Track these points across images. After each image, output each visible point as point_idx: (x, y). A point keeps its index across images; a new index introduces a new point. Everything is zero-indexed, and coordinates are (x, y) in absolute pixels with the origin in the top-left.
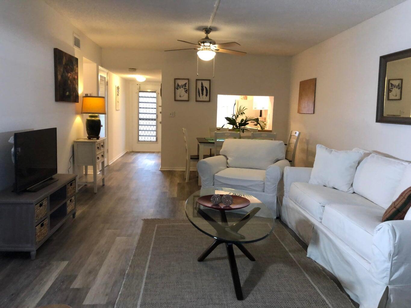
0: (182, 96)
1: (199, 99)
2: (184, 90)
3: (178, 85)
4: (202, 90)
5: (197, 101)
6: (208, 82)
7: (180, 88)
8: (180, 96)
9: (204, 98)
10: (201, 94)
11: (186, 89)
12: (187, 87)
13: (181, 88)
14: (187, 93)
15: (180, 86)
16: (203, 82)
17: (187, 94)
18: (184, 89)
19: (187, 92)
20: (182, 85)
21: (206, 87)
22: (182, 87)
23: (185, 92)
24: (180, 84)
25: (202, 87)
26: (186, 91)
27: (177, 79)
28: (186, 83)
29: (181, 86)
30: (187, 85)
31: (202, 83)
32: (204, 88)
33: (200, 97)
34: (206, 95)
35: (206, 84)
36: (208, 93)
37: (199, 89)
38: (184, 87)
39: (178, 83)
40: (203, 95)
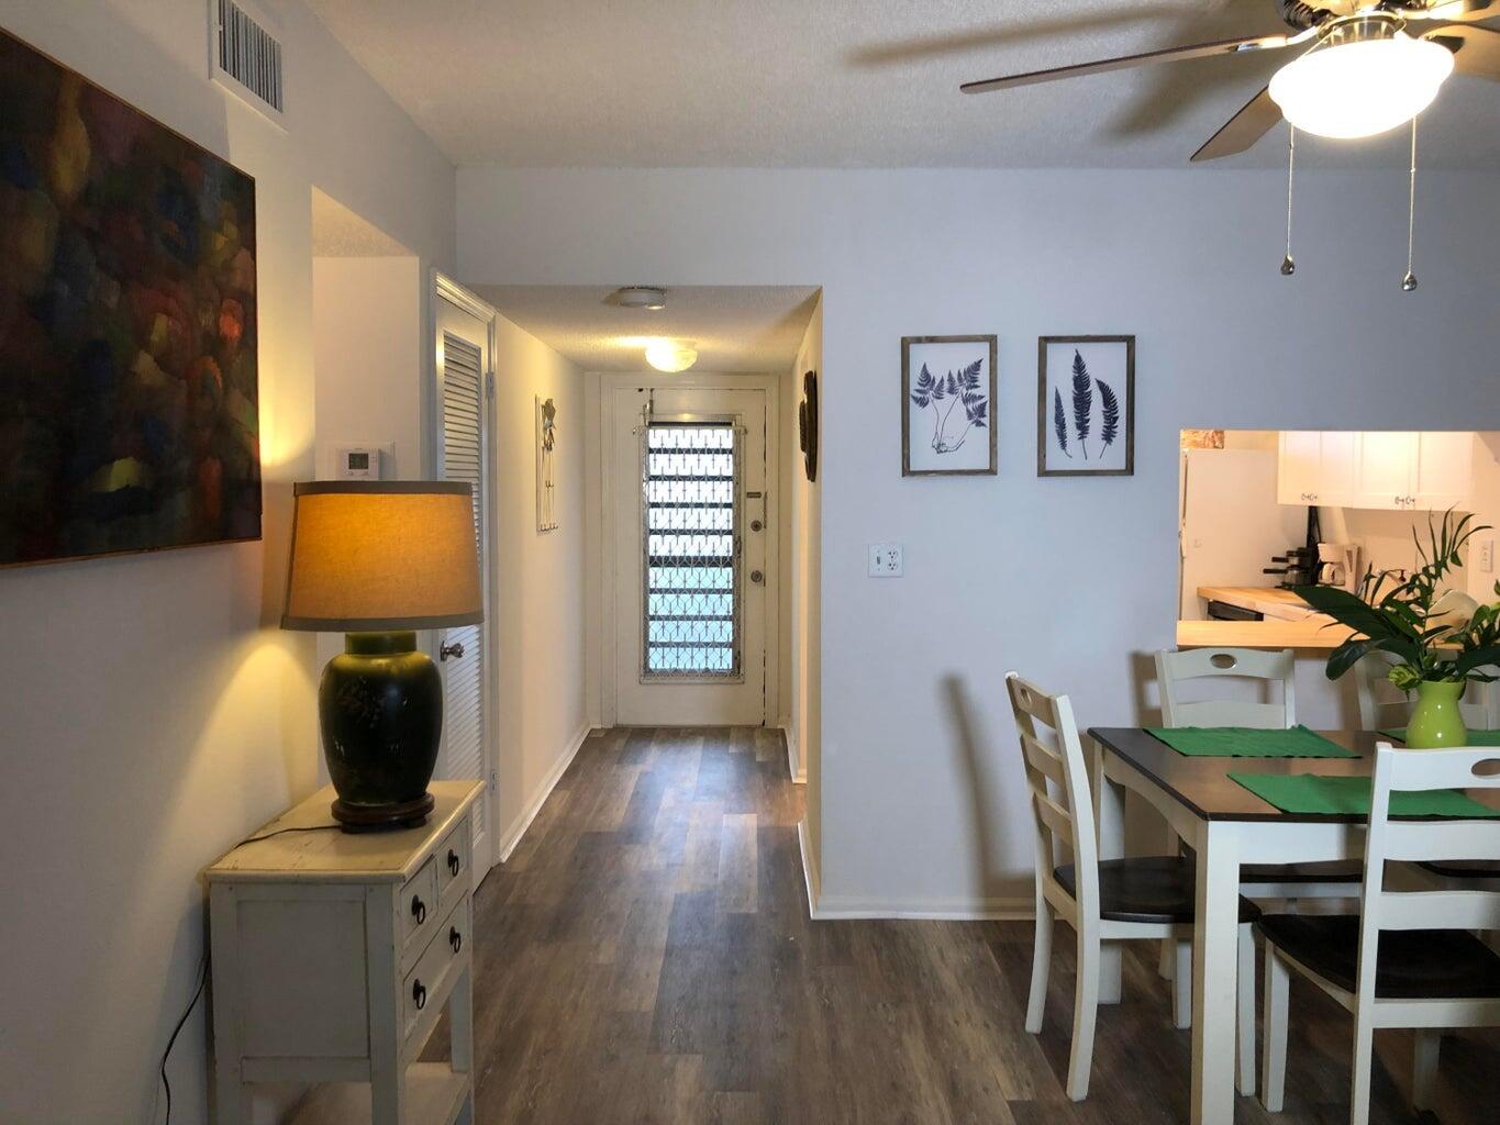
0: (949, 443)
1: (1056, 459)
2: (961, 409)
3: (927, 379)
4: (1082, 403)
5: (1044, 471)
6: (1120, 351)
7: (939, 397)
8: (939, 448)
9: (1096, 451)
10: (1072, 430)
11: (974, 398)
12: (983, 389)
13: (946, 395)
14: (979, 424)
15: (937, 382)
16: (1089, 352)
17: (985, 432)
18: (966, 400)
19: (986, 420)
20: (951, 379)
21: (1103, 387)
22: (952, 391)
23: (970, 416)
24: (937, 373)
25: (1081, 382)
26: (977, 416)
27: (919, 340)
28: (977, 366)
29: (946, 385)
30: (983, 376)
31: (1078, 359)
32: (1094, 389)
33: (1063, 445)
34: (1108, 436)
35: (1106, 366)
36: (1121, 424)
37: (1058, 400)
38: (965, 392)
39: (925, 366)
40: (1082, 436)
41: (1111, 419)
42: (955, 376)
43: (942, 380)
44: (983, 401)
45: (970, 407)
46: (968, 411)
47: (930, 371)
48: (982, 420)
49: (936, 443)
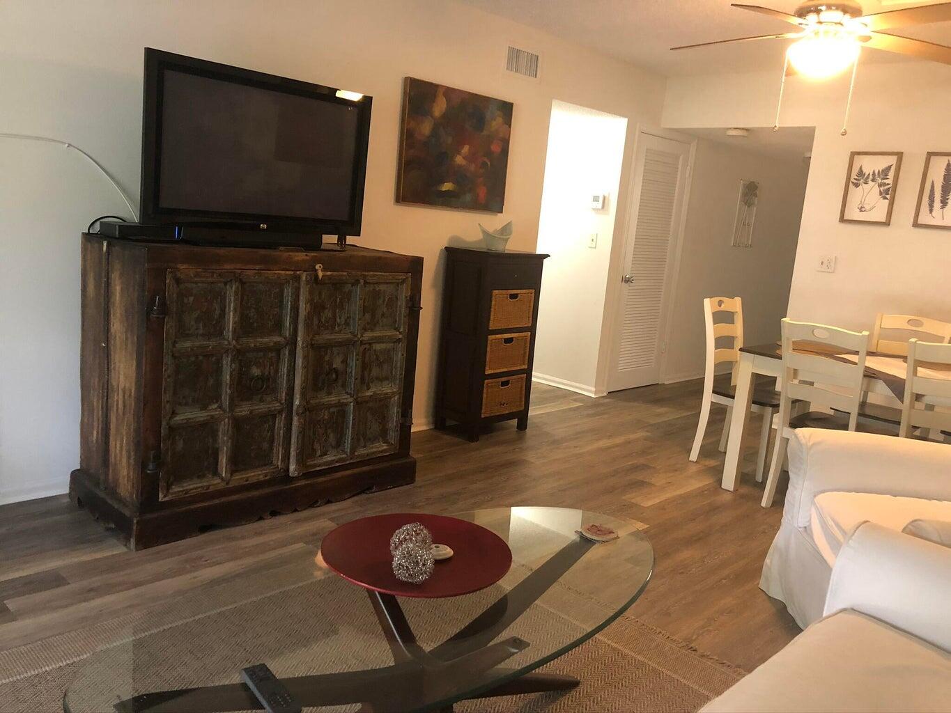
0: (867, 207)
1: (925, 218)
2: (876, 190)
3: (861, 173)
4: (945, 189)
5: (916, 224)
7: (866, 183)
8: (861, 209)
9: (948, 216)
10: (937, 204)
11: (885, 184)
12: (890, 181)
13: (870, 182)
14: (885, 198)
15: (866, 175)
17: (887, 202)
18: (880, 186)
20: (874, 174)
22: (873, 180)
24: (867, 170)
25: (947, 178)
26: (883, 194)
27: (859, 153)
28: (889, 168)
29: (871, 177)
30: (891, 174)
31: (948, 165)
33: (931, 211)
37: (933, 187)
38: (880, 181)
39: (861, 167)
40: (943, 207)
42: (876, 172)
43: (869, 174)
44: (889, 186)
45: (882, 189)
46: (880, 191)
47: (864, 170)
48: (888, 196)
49: (860, 207)
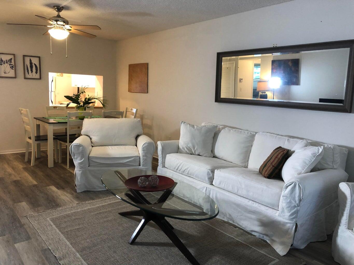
0: (7, 72)
1: (27, 76)
4: (31, 67)
5: (25, 78)
6: (38, 59)
7: (4, 64)
8: (5, 73)
9: (34, 75)
10: (30, 71)
11: (11, 64)
12: (13, 63)
14: (12, 69)
15: (4, 61)
16: (32, 58)
17: (14, 71)
18: (10, 65)
20: (6, 61)
21: (35, 65)
22: (7, 63)
23: (11, 67)
25: (31, 63)
26: (12, 68)
28: (11, 59)
29: (6, 62)
30: (13, 61)
31: (30, 59)
32: (33, 65)
33: (28, 74)
34: (36, 73)
35: (35, 61)
36: (39, 71)
37: (27, 66)
38: (9, 63)
39: (1, 58)
40: (32, 73)
41: (37, 70)
42: (7, 60)
43: (5, 61)
44: (13, 65)
45: (11, 66)
46: (10, 67)
47: (3, 59)
48: (13, 68)
